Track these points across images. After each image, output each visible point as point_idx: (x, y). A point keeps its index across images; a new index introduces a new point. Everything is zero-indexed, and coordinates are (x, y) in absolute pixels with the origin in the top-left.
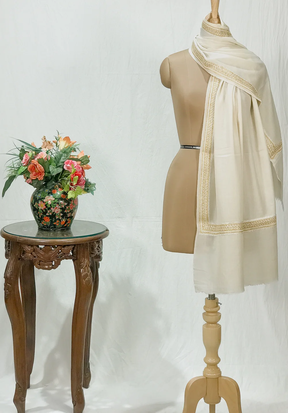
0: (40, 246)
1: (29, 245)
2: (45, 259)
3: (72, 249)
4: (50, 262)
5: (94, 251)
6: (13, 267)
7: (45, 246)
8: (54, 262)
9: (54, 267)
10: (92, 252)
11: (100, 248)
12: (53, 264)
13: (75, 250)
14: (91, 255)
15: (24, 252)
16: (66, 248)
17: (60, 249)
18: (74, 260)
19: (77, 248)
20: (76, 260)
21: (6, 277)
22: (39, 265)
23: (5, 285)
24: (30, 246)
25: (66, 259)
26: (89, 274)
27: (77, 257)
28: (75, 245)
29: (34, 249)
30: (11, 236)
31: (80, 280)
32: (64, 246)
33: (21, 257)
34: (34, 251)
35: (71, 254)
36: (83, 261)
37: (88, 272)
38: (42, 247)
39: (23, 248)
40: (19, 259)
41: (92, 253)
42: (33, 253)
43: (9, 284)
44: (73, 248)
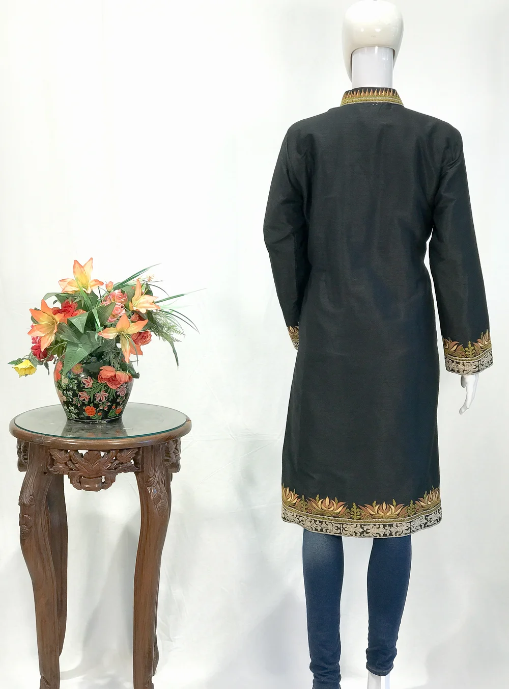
0: (80, 451)
1: (62, 450)
2: (90, 474)
3: (134, 455)
4: (99, 479)
5: (170, 457)
6: (35, 487)
7: (89, 450)
8: (103, 477)
9: (106, 485)
10: (166, 458)
11: (178, 451)
12: (103, 480)
13: (139, 457)
14: (166, 463)
15: (53, 462)
16: (124, 454)
17: (114, 454)
18: (136, 473)
19: (143, 452)
20: (139, 472)
21: (22, 504)
22: (80, 482)
23: (22, 517)
24: (63, 452)
25: (125, 471)
26: (162, 495)
27: (143, 468)
28: (139, 448)
29: (70, 456)
30: (30, 434)
31: (148, 506)
32: (121, 450)
33: (48, 470)
34: (70, 460)
35: (133, 463)
36: (153, 475)
37: (161, 492)
38: (84, 452)
39: (51, 454)
40: (45, 473)
41: (167, 460)
42: (69, 463)
43: (27, 516)
44: (137, 454)
